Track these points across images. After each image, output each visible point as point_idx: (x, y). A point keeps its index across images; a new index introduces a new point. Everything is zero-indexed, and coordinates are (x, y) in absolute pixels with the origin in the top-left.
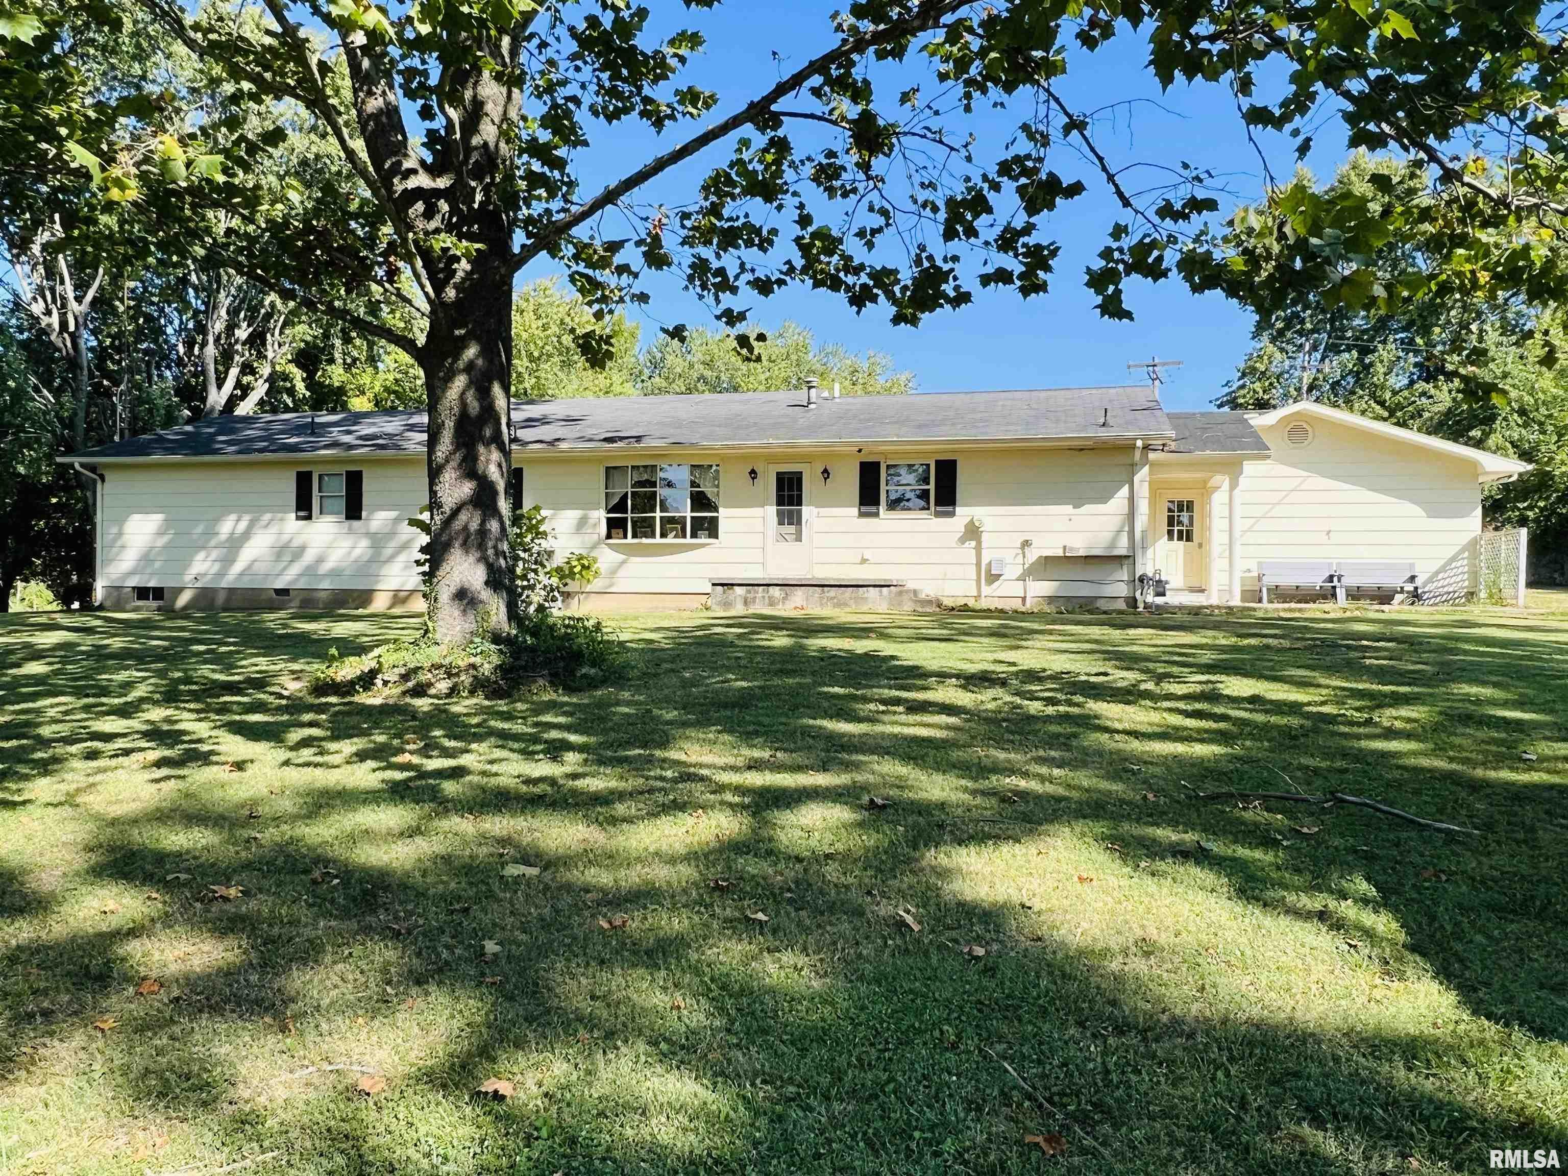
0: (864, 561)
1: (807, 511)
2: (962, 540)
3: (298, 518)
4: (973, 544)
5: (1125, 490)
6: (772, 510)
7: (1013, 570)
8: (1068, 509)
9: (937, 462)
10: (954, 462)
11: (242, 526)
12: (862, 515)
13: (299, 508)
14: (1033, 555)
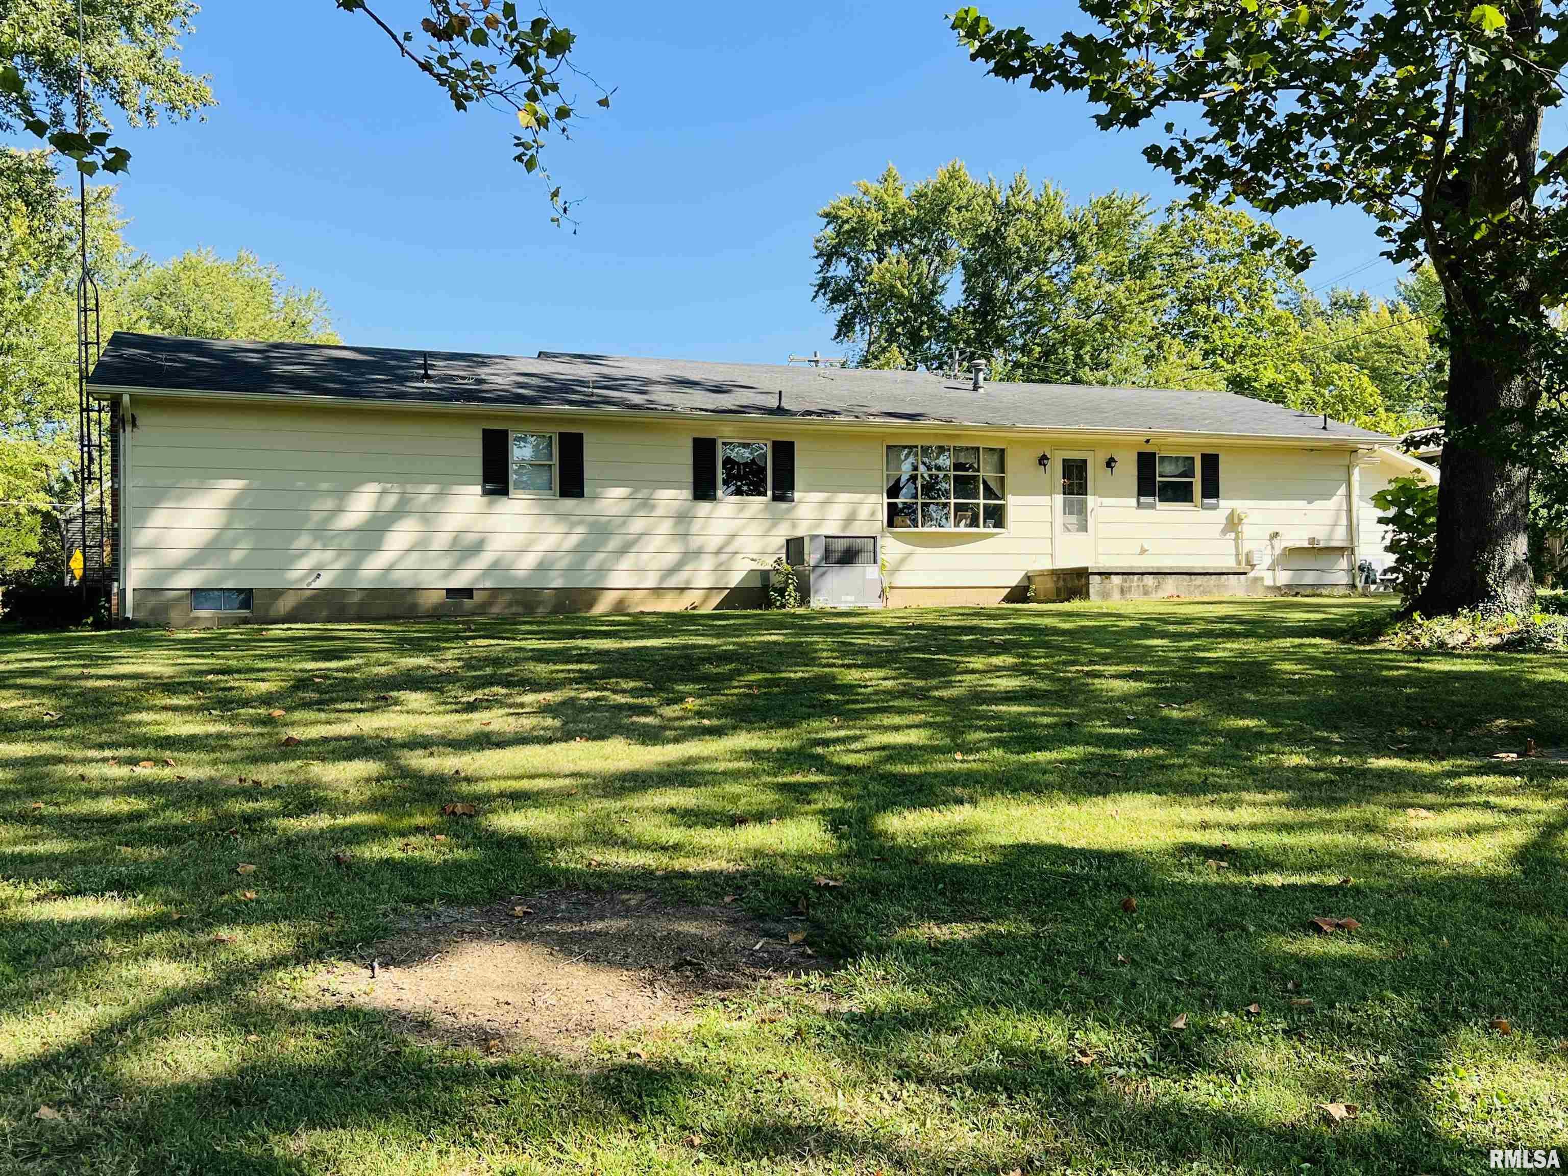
0: (1143, 551)
1: (1091, 500)
2: (1224, 531)
3: (486, 493)
4: (1233, 535)
5: (1343, 490)
6: (1059, 498)
7: (1264, 561)
8: (1301, 504)
9: (1203, 455)
10: (1217, 456)
11: (391, 501)
12: (1139, 505)
13: (486, 479)
14: (1280, 545)
